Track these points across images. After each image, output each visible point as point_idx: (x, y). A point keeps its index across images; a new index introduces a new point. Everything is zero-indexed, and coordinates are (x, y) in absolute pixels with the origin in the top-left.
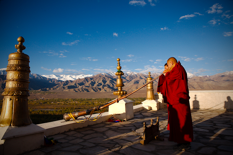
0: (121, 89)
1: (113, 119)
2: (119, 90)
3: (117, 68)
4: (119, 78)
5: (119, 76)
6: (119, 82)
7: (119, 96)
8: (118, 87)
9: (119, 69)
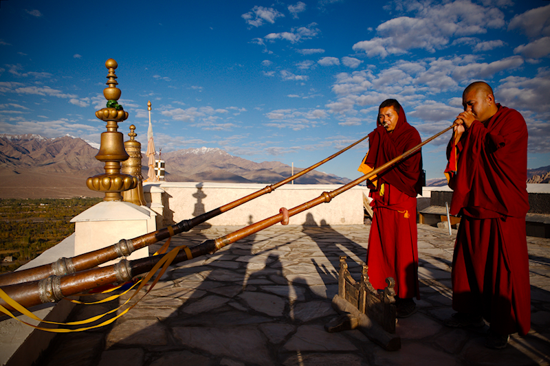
0: (118, 168)
2: (111, 171)
3: (105, 95)
4: (111, 129)
5: (111, 123)
6: (111, 144)
7: (111, 195)
8: (107, 161)
9: (113, 97)
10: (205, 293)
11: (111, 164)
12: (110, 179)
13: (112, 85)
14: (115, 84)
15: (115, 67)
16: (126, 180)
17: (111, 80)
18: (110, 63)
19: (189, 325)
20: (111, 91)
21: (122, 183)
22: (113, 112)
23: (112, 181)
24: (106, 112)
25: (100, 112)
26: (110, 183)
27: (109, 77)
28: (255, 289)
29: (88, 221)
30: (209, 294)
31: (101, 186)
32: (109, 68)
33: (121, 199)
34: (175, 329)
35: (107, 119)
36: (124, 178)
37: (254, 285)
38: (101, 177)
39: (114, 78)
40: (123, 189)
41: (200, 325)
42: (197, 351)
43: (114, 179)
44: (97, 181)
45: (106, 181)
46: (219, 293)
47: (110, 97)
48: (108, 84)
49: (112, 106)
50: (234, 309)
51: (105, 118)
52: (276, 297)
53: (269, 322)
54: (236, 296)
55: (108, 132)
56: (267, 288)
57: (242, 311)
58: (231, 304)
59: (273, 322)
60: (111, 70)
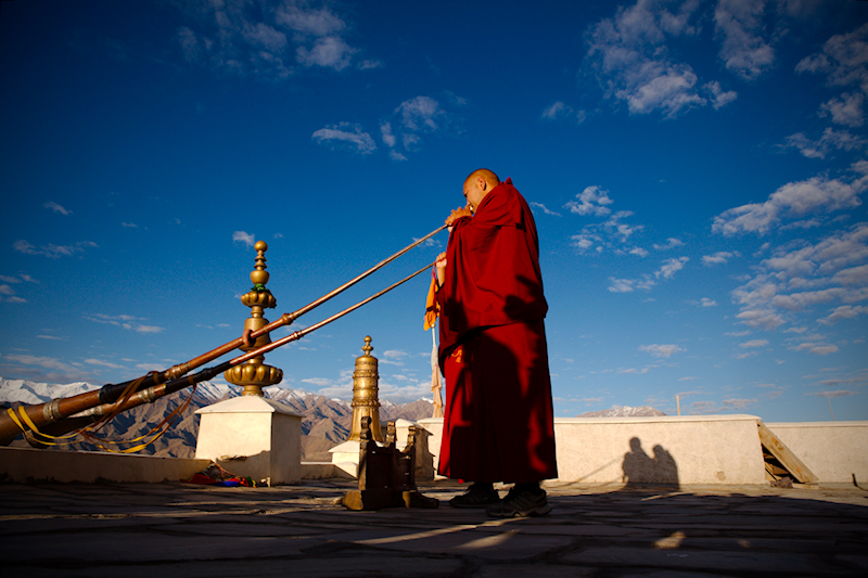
1: (216, 475)
4: (255, 315)
5: (256, 308)
7: (250, 388)
9: (258, 281)
13: (259, 268)
14: (264, 267)
15: (264, 249)
16: (260, 370)
17: (259, 262)
18: (259, 245)
20: (257, 274)
21: (254, 373)
22: (254, 295)
24: (247, 295)
29: (212, 412)
32: (257, 250)
33: (262, 394)
39: (263, 260)
40: (256, 379)
45: (238, 369)
47: (255, 281)
48: (256, 267)
49: (254, 290)
51: (249, 304)
55: (252, 317)
60: (260, 252)
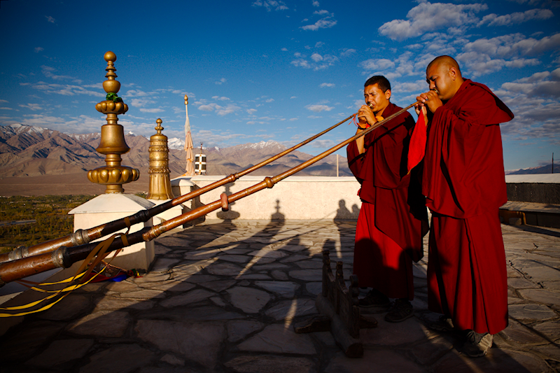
2: (112, 164)
4: (111, 122)
5: (111, 115)
6: (110, 136)
7: (112, 187)
8: (106, 153)
9: (111, 90)
10: (194, 286)
11: (112, 156)
12: (108, 171)
13: (110, 78)
14: (114, 77)
15: (114, 60)
16: (124, 172)
17: (110, 73)
18: (108, 56)
19: (157, 319)
20: (110, 83)
21: (120, 176)
22: (111, 104)
23: (110, 173)
24: (104, 104)
25: (99, 105)
26: (108, 175)
27: (108, 70)
28: (248, 283)
29: (85, 212)
30: (198, 287)
31: (100, 179)
32: (107, 61)
33: (122, 191)
34: (140, 322)
35: (105, 112)
36: (123, 170)
37: (248, 280)
38: (99, 170)
39: (114, 70)
40: (121, 181)
41: (167, 319)
42: (147, 345)
43: (111, 172)
44: (95, 173)
45: (104, 173)
46: (208, 287)
47: (108, 90)
48: (107, 77)
49: (110, 99)
50: (213, 304)
51: (105, 111)
52: (265, 293)
53: (239, 319)
54: (224, 291)
55: (108, 124)
56: (260, 284)
57: (219, 306)
58: (212, 299)
59: (245, 319)
60: (110, 62)
